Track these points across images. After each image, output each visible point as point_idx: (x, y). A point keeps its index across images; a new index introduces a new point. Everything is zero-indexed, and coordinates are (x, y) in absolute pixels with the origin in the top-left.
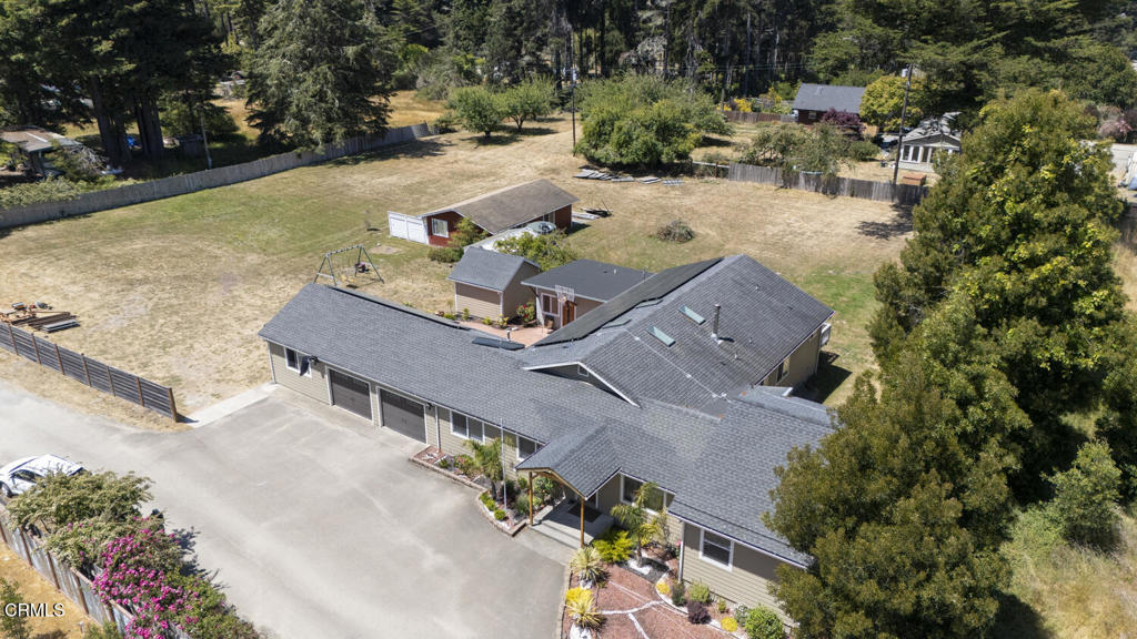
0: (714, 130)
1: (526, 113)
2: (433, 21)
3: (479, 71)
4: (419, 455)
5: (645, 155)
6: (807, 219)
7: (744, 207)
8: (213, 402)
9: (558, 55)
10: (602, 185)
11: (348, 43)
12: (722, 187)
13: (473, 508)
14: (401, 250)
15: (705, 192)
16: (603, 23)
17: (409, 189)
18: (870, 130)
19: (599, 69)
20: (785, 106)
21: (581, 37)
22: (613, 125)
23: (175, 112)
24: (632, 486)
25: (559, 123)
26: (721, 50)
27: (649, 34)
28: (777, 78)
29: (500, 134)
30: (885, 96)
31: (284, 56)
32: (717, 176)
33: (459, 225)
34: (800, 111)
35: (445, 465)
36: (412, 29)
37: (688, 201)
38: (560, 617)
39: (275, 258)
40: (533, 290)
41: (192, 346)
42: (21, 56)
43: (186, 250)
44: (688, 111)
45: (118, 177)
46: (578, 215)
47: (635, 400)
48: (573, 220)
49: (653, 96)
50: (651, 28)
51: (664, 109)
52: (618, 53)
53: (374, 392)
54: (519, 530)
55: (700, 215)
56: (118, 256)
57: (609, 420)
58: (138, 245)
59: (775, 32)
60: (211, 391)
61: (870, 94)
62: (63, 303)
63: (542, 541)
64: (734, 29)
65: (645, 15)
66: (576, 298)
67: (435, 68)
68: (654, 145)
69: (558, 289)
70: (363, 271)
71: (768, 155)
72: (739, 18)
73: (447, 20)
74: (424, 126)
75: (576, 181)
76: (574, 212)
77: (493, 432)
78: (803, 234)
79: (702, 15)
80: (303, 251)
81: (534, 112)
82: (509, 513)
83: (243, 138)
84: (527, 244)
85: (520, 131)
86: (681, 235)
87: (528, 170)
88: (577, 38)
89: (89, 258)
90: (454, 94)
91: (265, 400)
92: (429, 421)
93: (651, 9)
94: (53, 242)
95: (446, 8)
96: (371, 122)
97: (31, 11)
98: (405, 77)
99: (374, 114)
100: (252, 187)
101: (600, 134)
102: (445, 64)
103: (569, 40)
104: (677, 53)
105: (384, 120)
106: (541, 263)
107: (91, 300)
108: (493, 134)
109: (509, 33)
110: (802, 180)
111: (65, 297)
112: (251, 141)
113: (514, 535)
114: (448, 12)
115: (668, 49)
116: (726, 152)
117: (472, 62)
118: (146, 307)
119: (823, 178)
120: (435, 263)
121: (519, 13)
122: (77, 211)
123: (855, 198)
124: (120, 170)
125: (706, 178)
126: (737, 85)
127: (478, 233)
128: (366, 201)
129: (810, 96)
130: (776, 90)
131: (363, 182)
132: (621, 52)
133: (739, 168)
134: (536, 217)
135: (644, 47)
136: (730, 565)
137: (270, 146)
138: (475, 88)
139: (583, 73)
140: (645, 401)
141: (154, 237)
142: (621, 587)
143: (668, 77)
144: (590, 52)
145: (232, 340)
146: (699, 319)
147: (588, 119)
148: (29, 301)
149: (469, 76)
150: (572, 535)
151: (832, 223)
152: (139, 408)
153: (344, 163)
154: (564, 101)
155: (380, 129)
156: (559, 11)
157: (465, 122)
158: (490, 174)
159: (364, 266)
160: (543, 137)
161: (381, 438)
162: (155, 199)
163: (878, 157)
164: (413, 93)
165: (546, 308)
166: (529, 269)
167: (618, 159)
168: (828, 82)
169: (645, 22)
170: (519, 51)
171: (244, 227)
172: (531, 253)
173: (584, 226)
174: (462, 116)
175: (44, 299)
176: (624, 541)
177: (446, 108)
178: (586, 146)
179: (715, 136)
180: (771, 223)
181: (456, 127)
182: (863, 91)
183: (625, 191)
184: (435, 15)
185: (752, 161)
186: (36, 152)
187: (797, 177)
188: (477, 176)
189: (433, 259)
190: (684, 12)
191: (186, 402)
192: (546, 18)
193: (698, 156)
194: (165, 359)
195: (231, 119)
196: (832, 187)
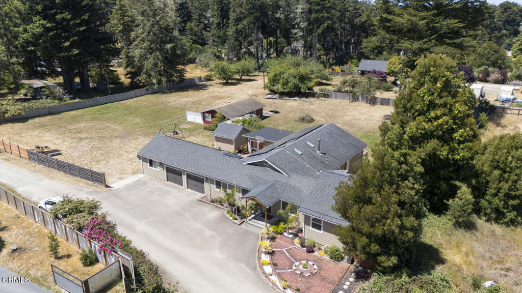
0: (324, 79)
1: (244, 72)
2: (203, 35)
3: (223, 56)
4: (202, 198)
5: (294, 89)
6: (362, 114)
7: (335, 109)
8: (119, 181)
9: (257, 49)
10: (276, 101)
11: (168, 43)
12: (326, 102)
13: (224, 216)
14: (192, 126)
15: (319, 104)
16: (277, 35)
17: (194, 103)
18: (391, 79)
19: (275, 54)
20: (355, 69)
21: (267, 41)
22: (280, 76)
23: (94, 72)
24: (285, 205)
25: (257, 77)
26: (328, 46)
27: (296, 40)
28: (353, 58)
29: (232, 81)
30: (397, 64)
31: (141, 49)
32: (325, 97)
33: (216, 115)
34: (361, 71)
35: (213, 201)
36: (194, 38)
37: (312, 107)
38: (258, 250)
39: (139, 129)
40: (247, 138)
41: (108, 161)
42: (32, 48)
43: (102, 127)
44: (313, 71)
45: (71, 99)
46: (265, 112)
47: (287, 174)
48: (264, 115)
49: (298, 65)
50: (297, 37)
51: (302, 70)
52: (283, 48)
53: (184, 175)
54: (242, 223)
55: (317, 113)
56: (74, 129)
57: (276, 181)
58: (82, 125)
59: (351, 38)
60: (118, 177)
61: (390, 63)
62: (55, 146)
63: (251, 226)
64: (333, 37)
65: (294, 31)
66: (264, 141)
67: (204, 54)
68: (298, 84)
69: (257, 138)
70: (177, 134)
71: (346, 89)
72: (335, 32)
73: (209, 34)
74: (200, 78)
75: (265, 99)
76: (264, 112)
77: (231, 187)
78: (360, 120)
79: (319, 31)
80: (151, 127)
81: (247, 72)
82: (237, 217)
83: (122, 83)
84: (244, 122)
85: (241, 80)
86: (309, 120)
87: (245, 95)
88: (265, 41)
89: (63, 129)
90: (212, 65)
91: (140, 180)
92: (206, 185)
93: (297, 29)
94: (47, 124)
95: (208, 29)
96: (178, 76)
97: (38, 30)
98: (191, 59)
99: (179, 73)
100: (128, 102)
101: (275, 80)
102: (208, 53)
103: (262, 42)
104: (308, 47)
105: (183, 75)
106: (250, 129)
107: (66, 145)
108: (229, 81)
109: (237, 39)
110: (360, 98)
111: (55, 144)
112: (126, 84)
113: (240, 225)
114: (209, 31)
115: (305, 46)
116: (328, 88)
117: (220, 51)
118: (88, 147)
119: (369, 97)
120: (206, 131)
121: (241, 31)
122: (56, 112)
123: (383, 106)
124: (72, 96)
125: (320, 98)
126: (335, 61)
127: (224, 118)
128: (176, 108)
129: (366, 65)
130: (352, 63)
131: (175, 101)
132: (285, 47)
133: (334, 94)
134: (248, 112)
135: (294, 45)
136: (322, 231)
137: (134, 86)
138: (222, 62)
139: (268, 56)
140: (291, 174)
141: (88, 122)
142: (281, 242)
143: (305, 58)
144: (271, 47)
145: (124, 159)
146: (313, 146)
147: (270, 74)
148: (41, 145)
149: (219, 58)
150: (262, 224)
151: (372, 115)
152: (91, 183)
153: (166, 93)
154: (259, 68)
155: (182, 79)
156: (258, 30)
157: (218, 76)
158: (228, 97)
159: (176, 132)
160: (251, 82)
161: (187, 193)
162: (87, 107)
163: (394, 89)
164: (195, 65)
165: (252, 146)
166: (245, 131)
167: (283, 90)
168: (374, 59)
169: (295, 34)
170: (241, 47)
171: (125, 118)
172: (246, 125)
173: (268, 117)
174: (217, 73)
175: (46, 145)
176: (282, 225)
177: (209, 71)
178: (269, 85)
179: (324, 82)
180: (346, 115)
181: (214, 78)
182: (387, 62)
183: (285, 103)
184: (204, 32)
185: (339, 91)
186: (37, 88)
187: (358, 97)
188: (223, 98)
189: (205, 129)
190: (311, 30)
191: (109, 181)
192: (252, 32)
193: (317, 89)
194: (99, 166)
195: (117, 75)
196: (373, 101)
